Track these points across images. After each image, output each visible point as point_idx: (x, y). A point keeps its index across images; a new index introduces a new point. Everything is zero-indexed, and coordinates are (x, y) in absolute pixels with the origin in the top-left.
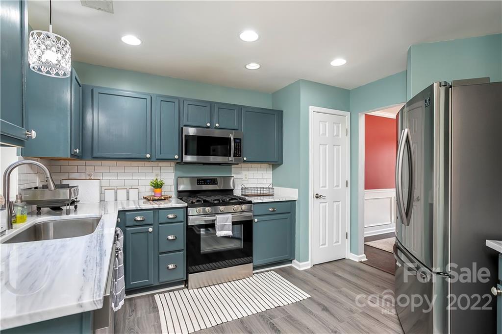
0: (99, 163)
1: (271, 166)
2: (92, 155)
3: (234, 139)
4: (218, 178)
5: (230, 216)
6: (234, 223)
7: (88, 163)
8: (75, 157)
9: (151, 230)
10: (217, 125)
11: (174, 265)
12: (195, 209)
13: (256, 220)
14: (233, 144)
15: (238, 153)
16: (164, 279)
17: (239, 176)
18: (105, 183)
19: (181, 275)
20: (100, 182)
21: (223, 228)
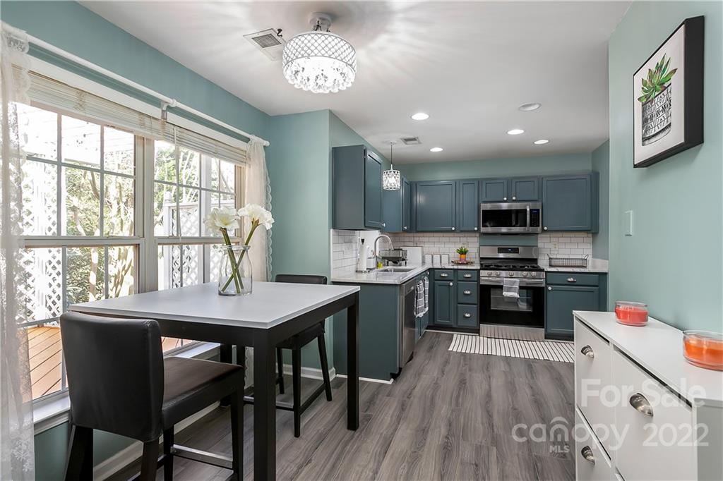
0: (421, 234)
1: (590, 235)
2: (416, 228)
3: (530, 210)
4: (520, 248)
5: (518, 280)
6: (521, 288)
7: (415, 235)
8: (404, 231)
9: (451, 284)
10: (514, 198)
11: (470, 314)
12: (487, 272)
13: (550, 288)
14: (528, 216)
15: (535, 222)
16: (461, 323)
17: (547, 246)
18: (426, 250)
19: (473, 323)
20: (422, 249)
21: (509, 290)
